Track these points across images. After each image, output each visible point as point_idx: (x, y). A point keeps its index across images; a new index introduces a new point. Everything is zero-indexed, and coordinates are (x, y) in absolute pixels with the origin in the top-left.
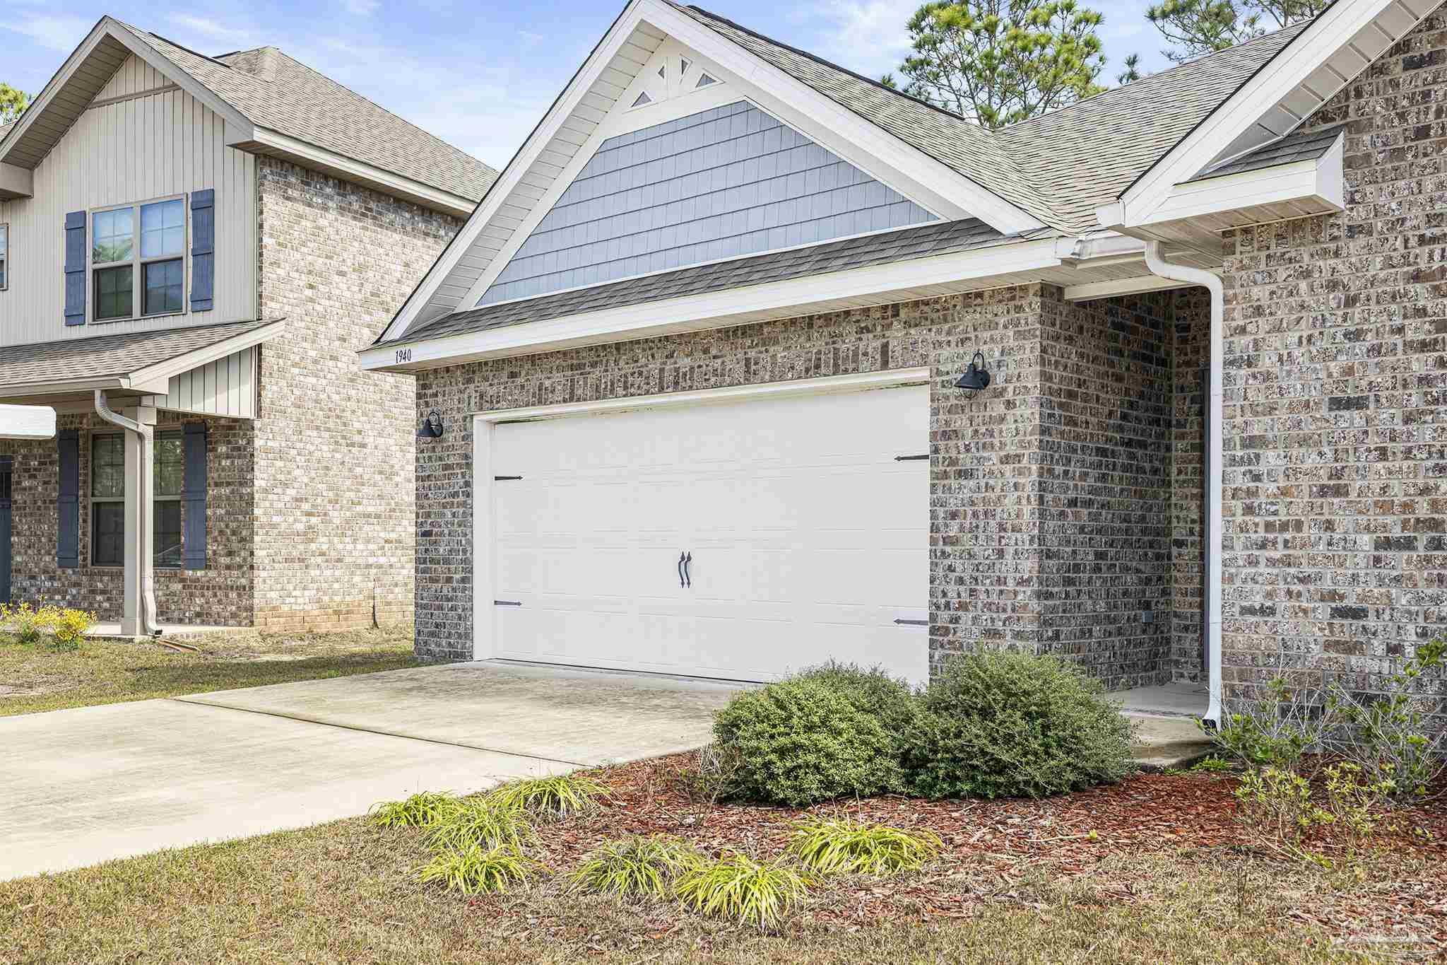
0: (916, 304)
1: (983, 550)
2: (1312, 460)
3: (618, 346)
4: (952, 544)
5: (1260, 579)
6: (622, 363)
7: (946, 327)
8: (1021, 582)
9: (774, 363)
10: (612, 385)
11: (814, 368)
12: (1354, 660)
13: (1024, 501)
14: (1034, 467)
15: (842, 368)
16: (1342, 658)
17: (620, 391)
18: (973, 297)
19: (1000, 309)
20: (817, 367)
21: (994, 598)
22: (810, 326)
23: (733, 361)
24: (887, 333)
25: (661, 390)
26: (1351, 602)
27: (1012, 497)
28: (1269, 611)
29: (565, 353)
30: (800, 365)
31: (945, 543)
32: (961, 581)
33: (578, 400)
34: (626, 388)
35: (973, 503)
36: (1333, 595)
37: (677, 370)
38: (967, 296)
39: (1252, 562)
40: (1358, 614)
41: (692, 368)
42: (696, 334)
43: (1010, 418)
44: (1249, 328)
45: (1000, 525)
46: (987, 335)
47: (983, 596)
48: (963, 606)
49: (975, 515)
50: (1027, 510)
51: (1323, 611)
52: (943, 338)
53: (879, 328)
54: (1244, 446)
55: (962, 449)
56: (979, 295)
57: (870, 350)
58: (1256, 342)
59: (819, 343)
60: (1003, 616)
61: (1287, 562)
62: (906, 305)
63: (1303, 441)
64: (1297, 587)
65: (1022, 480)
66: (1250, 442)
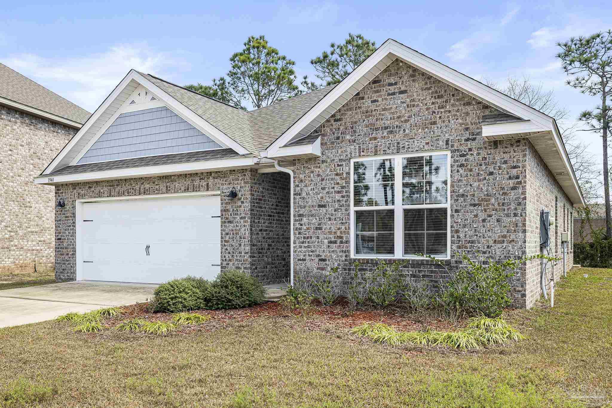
0: (216, 172)
1: (235, 244)
2: (314, 221)
3: (126, 180)
4: (227, 242)
5: (302, 252)
6: (127, 185)
7: (225, 179)
8: (246, 253)
9: (175, 187)
10: (124, 192)
11: (187, 190)
12: (324, 272)
13: (246, 230)
14: (249, 220)
15: (195, 190)
16: (321, 271)
17: (126, 194)
18: (232, 171)
19: (239, 175)
20: (188, 189)
21: (238, 258)
22: (186, 177)
23: (163, 186)
24: (208, 180)
25: (140, 194)
26: (323, 257)
27: (243, 229)
28: (304, 260)
29: (108, 181)
30: (183, 188)
31: (225, 242)
32: (229, 253)
33: (112, 196)
34: (128, 193)
35: (232, 230)
36: (319, 256)
37: (145, 188)
38: (231, 171)
39: (301, 247)
40: (324, 260)
41: (149, 188)
42: (151, 177)
43: (243, 206)
44: (300, 185)
45: (240, 237)
46: (236, 182)
47: (235, 257)
48: (230, 260)
49: (233, 234)
50: (247, 233)
51: (317, 260)
52: (224, 182)
53: (206, 179)
54: (298, 216)
55: (229, 215)
56: (234, 171)
57: (203, 185)
58: (301, 189)
59: (188, 182)
60: (241, 263)
61: (309, 247)
62: (214, 172)
63: (312, 216)
64: (311, 254)
65: (246, 224)
66: (300, 215)
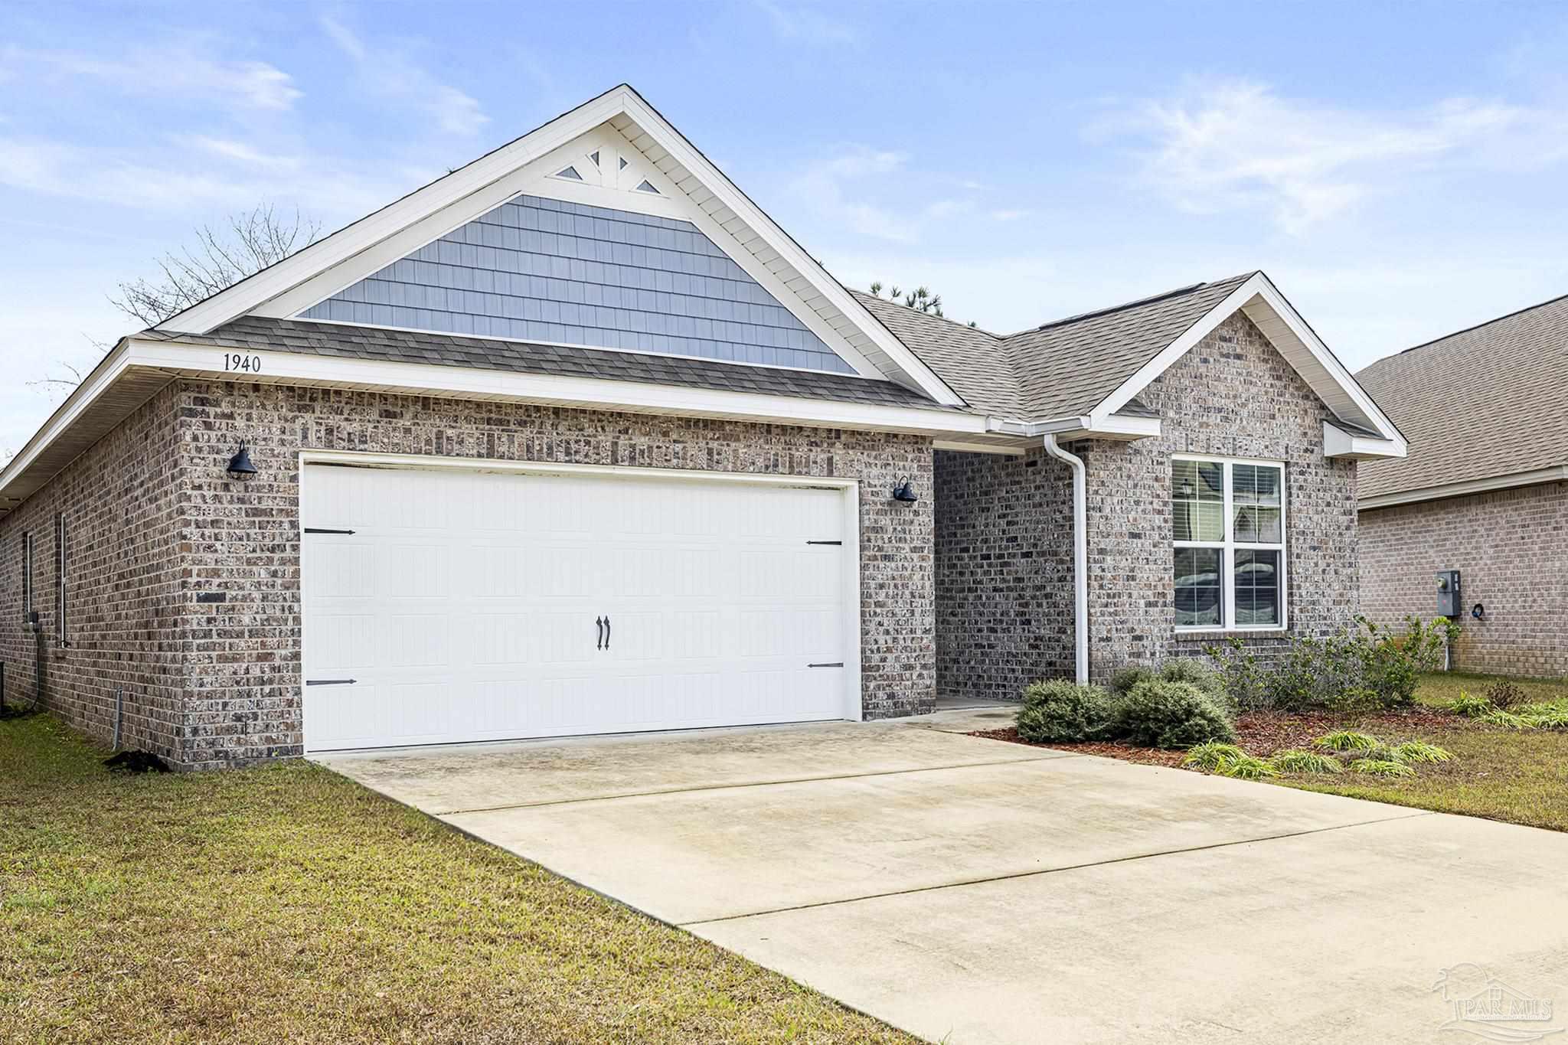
0: (853, 433)
2: (1124, 564)
3: (557, 411)
4: (881, 606)
5: (1106, 623)
6: (561, 429)
7: (874, 453)
8: (926, 631)
9: (736, 457)
10: (550, 448)
11: (771, 467)
12: (1140, 661)
13: (926, 578)
14: (932, 556)
15: (797, 470)
16: (1135, 660)
17: (562, 456)
18: (892, 437)
19: (909, 448)
20: (776, 466)
21: (909, 643)
22: (769, 432)
23: (695, 448)
24: (832, 450)
25: (615, 462)
26: (1138, 633)
27: (917, 577)
28: (1108, 639)
29: (479, 405)
30: (760, 462)
31: (876, 606)
32: (887, 632)
33: (502, 457)
34: (568, 454)
35: (894, 578)
36: (1133, 630)
37: (633, 446)
38: (888, 435)
39: (1103, 615)
40: (1139, 638)
41: (650, 448)
42: (655, 417)
43: (916, 522)
44: (1100, 492)
45: (912, 593)
46: (901, 464)
47: (902, 642)
48: (889, 650)
49: (896, 586)
50: (927, 584)
51: (1129, 637)
52: (872, 461)
53: (825, 445)
54: (1099, 554)
55: (886, 541)
56: (896, 436)
57: (819, 460)
58: (1102, 499)
59: (776, 448)
60: (914, 655)
61: (1116, 613)
62: (845, 432)
63: (1120, 553)
64: (1119, 627)
65: (924, 564)
66: (1102, 551)
